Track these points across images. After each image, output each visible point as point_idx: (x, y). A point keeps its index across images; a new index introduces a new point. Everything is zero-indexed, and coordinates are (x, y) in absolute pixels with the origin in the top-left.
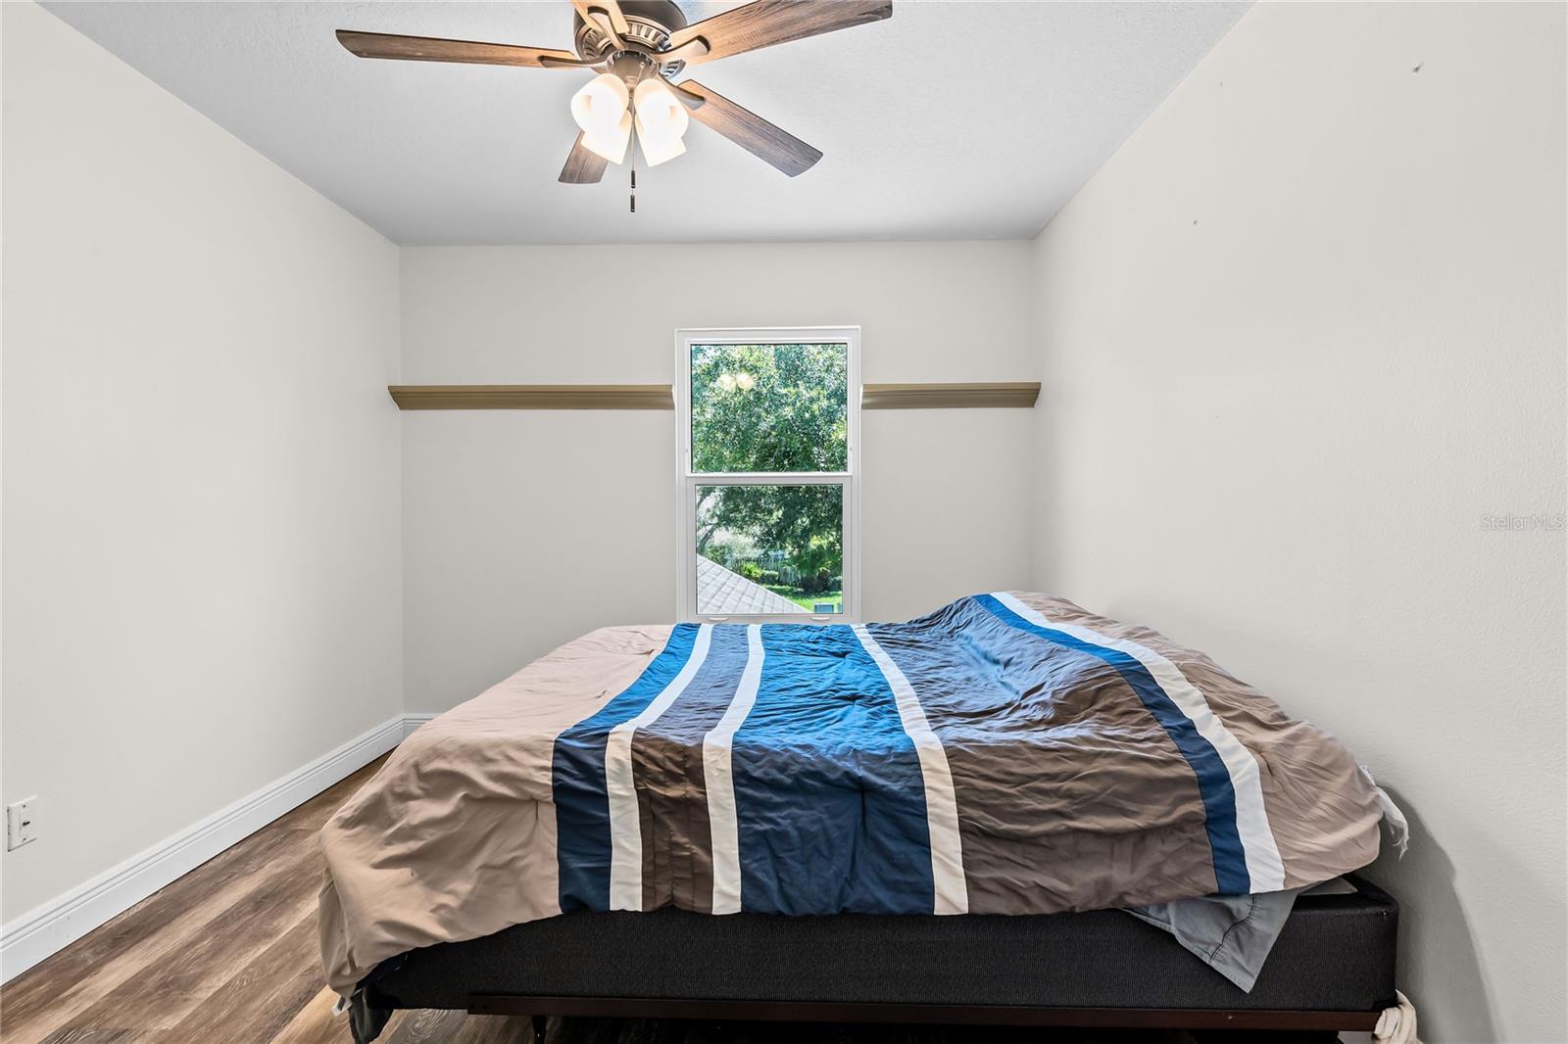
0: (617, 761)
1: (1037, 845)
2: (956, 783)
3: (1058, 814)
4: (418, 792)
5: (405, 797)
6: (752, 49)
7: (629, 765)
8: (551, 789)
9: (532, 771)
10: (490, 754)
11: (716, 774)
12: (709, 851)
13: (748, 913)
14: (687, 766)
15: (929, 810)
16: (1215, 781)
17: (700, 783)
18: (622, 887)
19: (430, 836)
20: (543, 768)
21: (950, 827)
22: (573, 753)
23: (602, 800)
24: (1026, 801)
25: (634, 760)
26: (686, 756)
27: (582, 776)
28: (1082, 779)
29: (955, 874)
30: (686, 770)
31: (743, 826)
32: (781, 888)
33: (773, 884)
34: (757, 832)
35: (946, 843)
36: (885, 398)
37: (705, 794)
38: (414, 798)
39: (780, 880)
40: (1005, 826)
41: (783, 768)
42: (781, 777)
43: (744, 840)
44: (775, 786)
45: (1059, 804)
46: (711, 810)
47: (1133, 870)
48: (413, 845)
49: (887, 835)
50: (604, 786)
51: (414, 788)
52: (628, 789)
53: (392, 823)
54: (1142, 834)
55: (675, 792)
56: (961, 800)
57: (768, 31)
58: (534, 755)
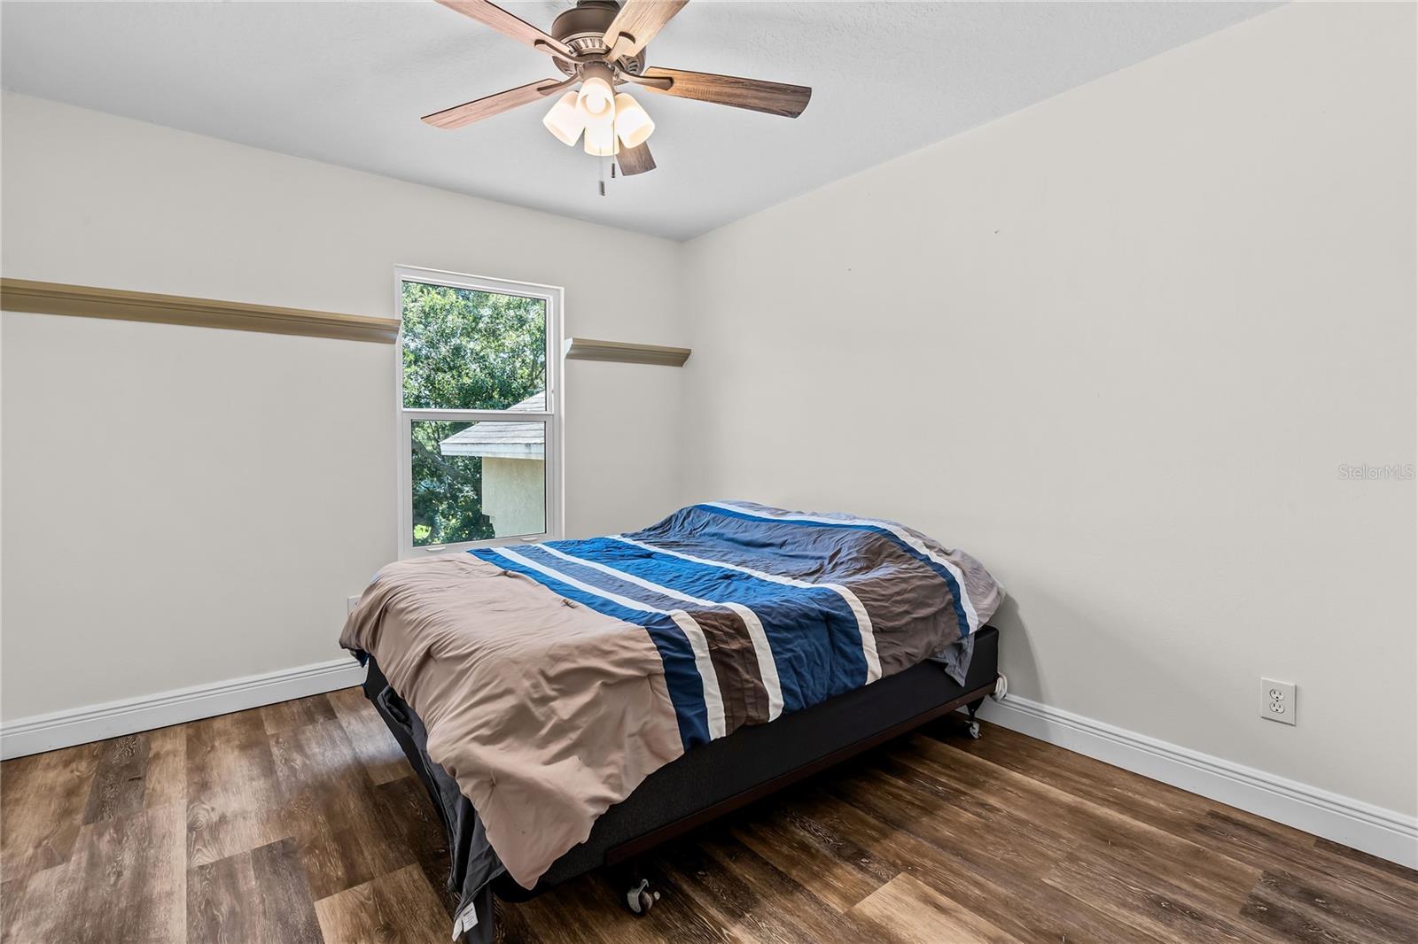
0: (694, 633)
1: (902, 632)
2: (865, 606)
3: (907, 612)
4: (553, 693)
5: (544, 700)
6: (698, 99)
7: (701, 633)
8: (662, 663)
9: (646, 653)
10: (607, 647)
11: (754, 627)
12: (761, 680)
13: (787, 713)
14: (735, 626)
15: (859, 623)
16: (952, 584)
17: (747, 636)
18: (714, 722)
19: (584, 723)
20: (652, 649)
21: (869, 631)
22: (664, 633)
23: (691, 661)
24: (894, 609)
25: (703, 630)
26: (733, 620)
27: (676, 649)
28: (909, 592)
29: (875, 658)
30: (734, 629)
31: (777, 658)
32: (802, 691)
33: (799, 690)
34: (786, 660)
35: (869, 641)
36: (586, 351)
37: (751, 642)
38: (554, 699)
39: (801, 687)
40: (891, 624)
41: (786, 616)
42: (788, 621)
43: (780, 667)
44: (787, 628)
45: (905, 608)
46: (757, 652)
47: (936, 634)
48: (574, 736)
49: (843, 643)
50: (692, 653)
51: (548, 690)
52: (704, 651)
53: (542, 725)
54: (935, 615)
55: (735, 646)
56: (870, 615)
57: (718, 94)
58: (639, 641)
